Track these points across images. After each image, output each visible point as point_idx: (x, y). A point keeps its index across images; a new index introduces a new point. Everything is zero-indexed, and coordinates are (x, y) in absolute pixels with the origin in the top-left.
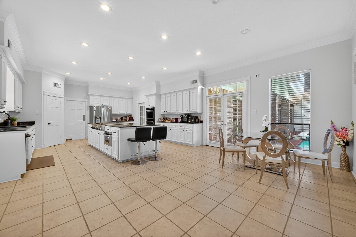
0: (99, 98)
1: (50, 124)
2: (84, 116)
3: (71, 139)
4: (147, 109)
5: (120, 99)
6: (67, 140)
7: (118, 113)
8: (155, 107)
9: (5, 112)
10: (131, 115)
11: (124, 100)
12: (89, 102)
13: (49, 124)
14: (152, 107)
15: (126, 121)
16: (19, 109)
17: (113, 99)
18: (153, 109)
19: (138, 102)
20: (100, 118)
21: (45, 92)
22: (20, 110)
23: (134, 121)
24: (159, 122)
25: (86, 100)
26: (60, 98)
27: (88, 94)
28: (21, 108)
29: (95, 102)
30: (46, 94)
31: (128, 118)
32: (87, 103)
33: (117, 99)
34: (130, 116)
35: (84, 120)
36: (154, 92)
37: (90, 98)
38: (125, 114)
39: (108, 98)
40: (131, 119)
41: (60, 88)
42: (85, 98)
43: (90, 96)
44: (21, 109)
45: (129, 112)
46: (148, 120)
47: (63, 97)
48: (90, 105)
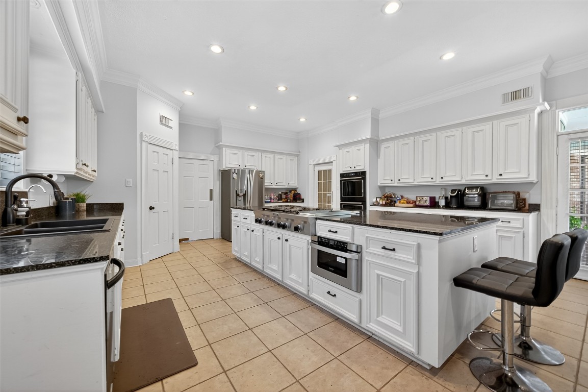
0: (240, 153)
1: (153, 208)
2: (211, 190)
3: (187, 239)
4: (342, 175)
5: (277, 156)
6: (181, 241)
7: (274, 186)
8: (367, 170)
9: (51, 176)
10: (295, 190)
11: (284, 157)
12: (220, 161)
13: (151, 208)
14: (359, 169)
15: (287, 202)
16: (89, 170)
17: (264, 155)
18: (363, 174)
19: (312, 162)
20: (244, 195)
21: (144, 135)
22: (93, 176)
23: (303, 201)
24: (377, 204)
25: (215, 158)
26: (171, 151)
27: (221, 143)
28: (95, 171)
29: (231, 161)
30: (146, 139)
31: (290, 196)
32: (216, 162)
33: (272, 156)
34: (293, 192)
35: (211, 199)
36: (367, 135)
37: (224, 153)
38: (286, 187)
39: (256, 154)
40: (297, 197)
41: (171, 128)
42: (212, 154)
43: (224, 149)
44: (95, 174)
45: (293, 184)
46: (342, 199)
47: (177, 148)
48: (224, 168)
